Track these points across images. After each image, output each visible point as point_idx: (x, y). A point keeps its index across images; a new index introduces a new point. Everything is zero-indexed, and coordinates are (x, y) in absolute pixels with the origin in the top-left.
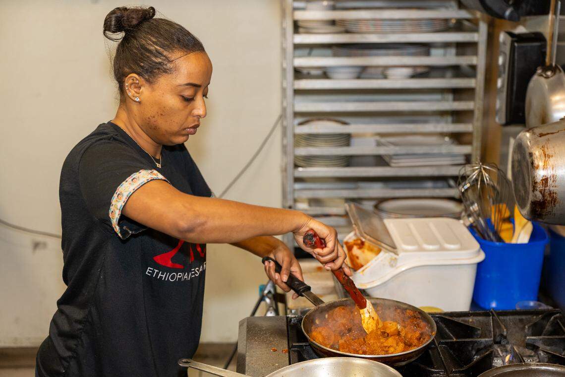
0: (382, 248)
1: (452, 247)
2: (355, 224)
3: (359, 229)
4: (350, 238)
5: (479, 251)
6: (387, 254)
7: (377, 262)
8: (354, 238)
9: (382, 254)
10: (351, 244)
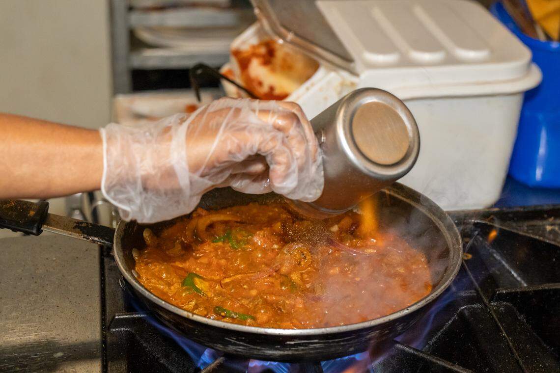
0: (321, 61)
1: (471, 54)
2: (259, 8)
3: (268, 18)
4: (244, 42)
5: (528, 66)
6: (333, 75)
7: (312, 91)
8: (254, 41)
9: (321, 73)
10: (245, 55)
